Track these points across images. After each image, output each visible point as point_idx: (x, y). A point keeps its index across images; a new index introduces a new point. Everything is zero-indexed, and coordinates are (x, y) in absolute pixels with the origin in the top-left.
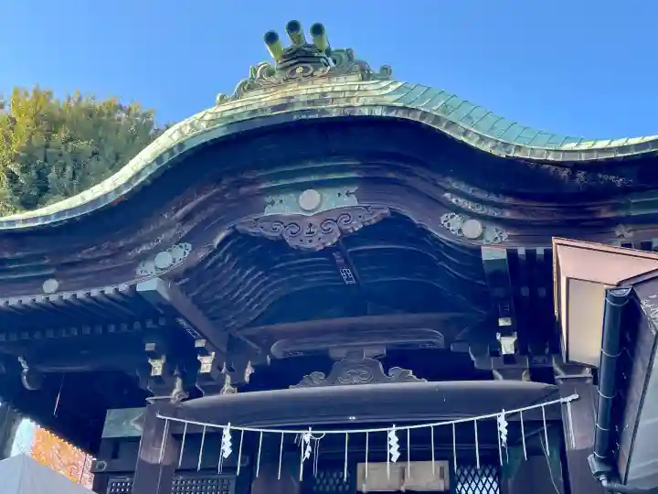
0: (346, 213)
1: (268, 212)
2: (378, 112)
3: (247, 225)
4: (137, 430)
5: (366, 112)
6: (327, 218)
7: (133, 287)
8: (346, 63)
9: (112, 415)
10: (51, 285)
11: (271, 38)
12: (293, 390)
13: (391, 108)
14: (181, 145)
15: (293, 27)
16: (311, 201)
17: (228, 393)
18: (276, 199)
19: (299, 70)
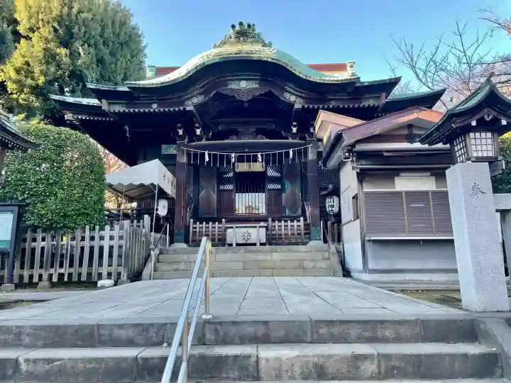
0: (255, 89)
1: (230, 87)
2: (269, 60)
3: (223, 90)
4: (175, 152)
5: (266, 59)
6: (250, 91)
7: (184, 109)
8: (257, 39)
9: (164, 146)
10: (155, 106)
11: (233, 27)
12: (226, 141)
13: (273, 59)
14: (204, 63)
15: (241, 24)
16: (244, 84)
17: (204, 142)
18: (232, 83)
19: (242, 39)
